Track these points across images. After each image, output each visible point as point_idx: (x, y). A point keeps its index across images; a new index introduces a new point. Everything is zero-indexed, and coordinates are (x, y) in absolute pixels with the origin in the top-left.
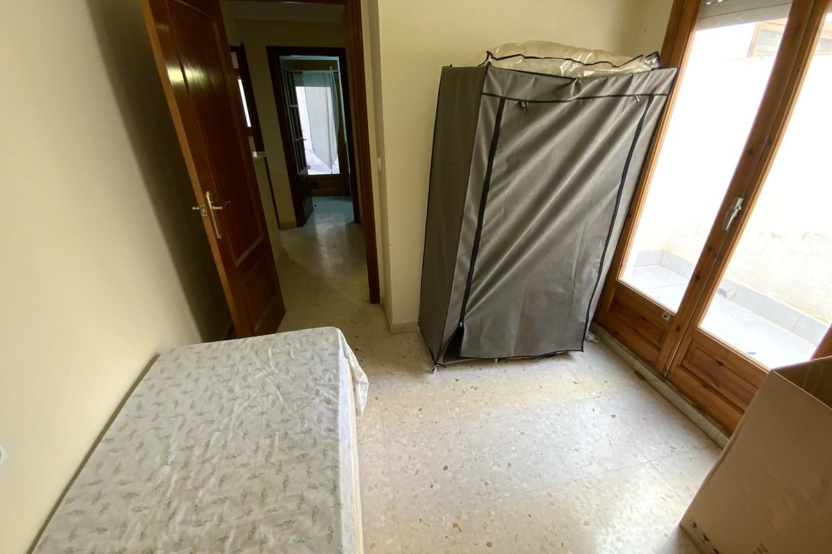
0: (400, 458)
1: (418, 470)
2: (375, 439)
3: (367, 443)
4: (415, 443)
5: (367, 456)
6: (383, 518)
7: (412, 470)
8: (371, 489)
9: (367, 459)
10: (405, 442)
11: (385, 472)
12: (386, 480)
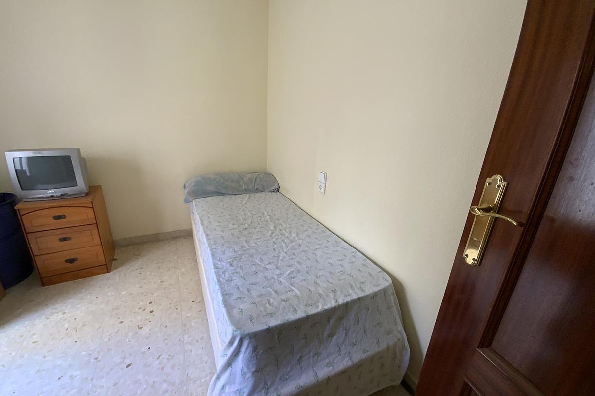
0: (172, 367)
1: (158, 359)
2: (198, 382)
3: (207, 376)
4: (152, 387)
5: (206, 363)
6: (193, 324)
7: (164, 358)
8: (202, 338)
9: (205, 359)
10: (164, 386)
11: (189, 352)
12: (189, 346)
